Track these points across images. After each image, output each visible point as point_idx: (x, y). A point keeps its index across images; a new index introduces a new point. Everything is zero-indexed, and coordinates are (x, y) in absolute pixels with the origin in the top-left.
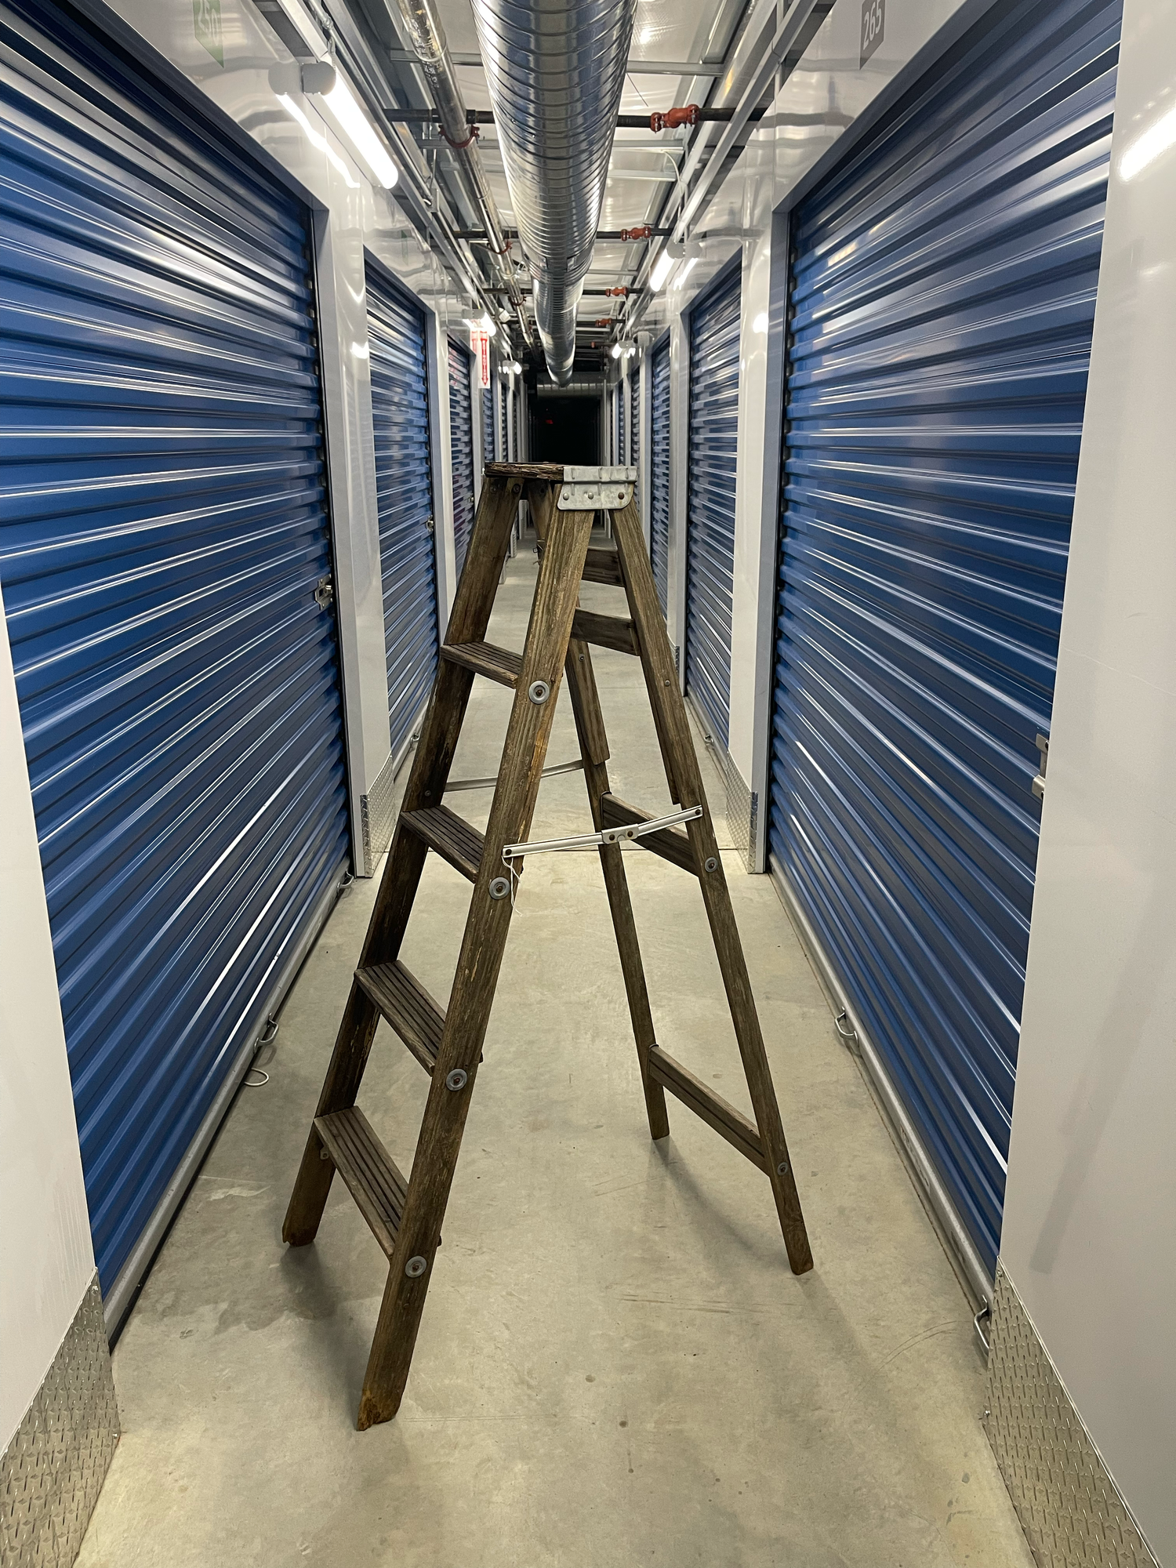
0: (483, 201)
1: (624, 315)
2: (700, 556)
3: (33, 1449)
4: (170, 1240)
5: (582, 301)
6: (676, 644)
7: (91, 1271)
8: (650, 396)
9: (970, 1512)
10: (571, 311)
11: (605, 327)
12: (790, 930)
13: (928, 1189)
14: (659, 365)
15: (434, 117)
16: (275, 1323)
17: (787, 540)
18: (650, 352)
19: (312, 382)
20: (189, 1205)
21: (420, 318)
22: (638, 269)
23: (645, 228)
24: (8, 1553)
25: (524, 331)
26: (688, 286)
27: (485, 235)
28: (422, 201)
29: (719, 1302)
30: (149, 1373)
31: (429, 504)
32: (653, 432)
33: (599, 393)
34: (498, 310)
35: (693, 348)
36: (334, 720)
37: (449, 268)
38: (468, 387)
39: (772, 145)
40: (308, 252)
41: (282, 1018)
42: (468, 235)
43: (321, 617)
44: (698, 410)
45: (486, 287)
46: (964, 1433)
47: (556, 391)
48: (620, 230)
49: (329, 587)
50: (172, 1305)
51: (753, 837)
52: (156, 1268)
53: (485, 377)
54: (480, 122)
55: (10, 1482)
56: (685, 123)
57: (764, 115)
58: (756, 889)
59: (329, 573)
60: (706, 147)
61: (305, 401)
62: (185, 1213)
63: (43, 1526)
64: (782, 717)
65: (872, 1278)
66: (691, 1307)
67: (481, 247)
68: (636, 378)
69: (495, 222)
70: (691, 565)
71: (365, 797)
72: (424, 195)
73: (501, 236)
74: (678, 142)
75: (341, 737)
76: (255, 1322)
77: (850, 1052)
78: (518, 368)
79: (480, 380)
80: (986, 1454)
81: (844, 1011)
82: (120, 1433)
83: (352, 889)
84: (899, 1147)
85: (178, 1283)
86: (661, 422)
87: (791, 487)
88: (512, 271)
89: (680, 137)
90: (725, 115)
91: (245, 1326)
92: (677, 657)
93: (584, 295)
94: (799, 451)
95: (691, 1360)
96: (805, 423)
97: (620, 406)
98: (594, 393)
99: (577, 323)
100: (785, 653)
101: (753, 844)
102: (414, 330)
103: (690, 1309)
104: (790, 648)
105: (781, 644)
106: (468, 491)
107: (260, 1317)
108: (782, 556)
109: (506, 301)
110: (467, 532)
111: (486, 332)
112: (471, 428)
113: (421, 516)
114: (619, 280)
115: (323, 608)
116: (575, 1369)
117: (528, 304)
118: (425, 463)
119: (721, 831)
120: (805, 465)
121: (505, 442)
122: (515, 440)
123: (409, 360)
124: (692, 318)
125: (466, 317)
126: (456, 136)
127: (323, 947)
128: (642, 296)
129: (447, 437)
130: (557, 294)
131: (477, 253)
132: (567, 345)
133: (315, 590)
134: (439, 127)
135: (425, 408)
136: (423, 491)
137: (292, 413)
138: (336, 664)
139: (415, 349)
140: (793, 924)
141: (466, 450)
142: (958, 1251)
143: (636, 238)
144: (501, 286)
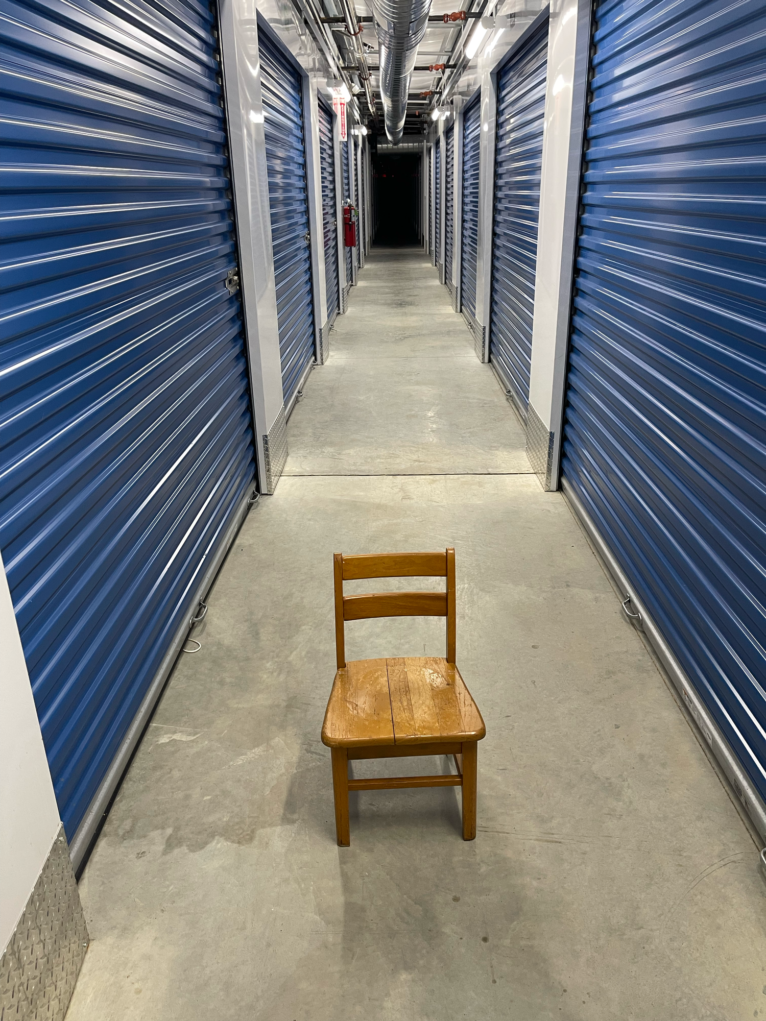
1: (440, 88)
2: (502, 258)
4: (128, 776)
5: (413, 76)
6: (484, 324)
7: (57, 825)
8: (462, 145)
12: (580, 533)
16: (208, 846)
17: (584, 237)
18: (463, 112)
19: (219, 114)
20: (142, 747)
21: (298, 78)
22: (453, 50)
23: (461, 13)
25: (369, 102)
26: (496, 54)
27: (344, 20)
29: (553, 834)
30: (112, 888)
31: (306, 223)
33: (420, 150)
34: (351, 85)
35: (499, 100)
36: (243, 379)
37: (321, 50)
38: (331, 140)
41: (210, 601)
42: (329, 20)
43: (231, 300)
45: (343, 66)
47: (390, 149)
48: (443, 15)
49: (236, 278)
50: (131, 830)
51: (549, 465)
52: (118, 799)
53: (343, 133)
58: (552, 503)
59: (235, 267)
61: (214, 127)
62: (140, 754)
64: (575, 374)
65: (671, 815)
66: (531, 837)
67: (339, 31)
68: (451, 134)
69: (352, 11)
70: (494, 266)
71: (266, 436)
73: (355, 21)
75: (248, 393)
76: (193, 845)
77: (635, 628)
78: (364, 131)
79: (340, 136)
81: (629, 597)
82: (88, 942)
83: (259, 504)
84: (680, 705)
85: (135, 811)
86: (470, 164)
87: (588, 194)
88: (363, 51)
91: (186, 848)
92: (484, 334)
93: (414, 70)
94: (597, 163)
95: (535, 883)
96: (601, 139)
97: (436, 158)
98: (417, 150)
99: (409, 94)
100: (581, 325)
101: (549, 470)
102: (294, 88)
103: (531, 839)
104: (583, 320)
105: (578, 320)
106: (332, 217)
107: (197, 841)
108: (579, 250)
109: (356, 79)
110: (332, 246)
111: (344, 98)
112: (334, 170)
113: (301, 231)
114: (438, 60)
115: (231, 294)
116: (443, 890)
117: (372, 79)
118: (303, 192)
119: (523, 460)
120: (602, 173)
121: (357, 185)
122: (363, 185)
123: (292, 112)
124: (499, 76)
125: (329, 87)
127: (239, 546)
128: (457, 69)
129: (318, 174)
130: (398, 60)
131: (338, 38)
132: (401, 111)
133: (225, 279)
135: (303, 149)
136: (301, 212)
137: (204, 135)
138: (242, 337)
139: (296, 103)
140: (582, 529)
141: (331, 186)
142: (741, 795)
143: (454, 21)
144: (353, 64)
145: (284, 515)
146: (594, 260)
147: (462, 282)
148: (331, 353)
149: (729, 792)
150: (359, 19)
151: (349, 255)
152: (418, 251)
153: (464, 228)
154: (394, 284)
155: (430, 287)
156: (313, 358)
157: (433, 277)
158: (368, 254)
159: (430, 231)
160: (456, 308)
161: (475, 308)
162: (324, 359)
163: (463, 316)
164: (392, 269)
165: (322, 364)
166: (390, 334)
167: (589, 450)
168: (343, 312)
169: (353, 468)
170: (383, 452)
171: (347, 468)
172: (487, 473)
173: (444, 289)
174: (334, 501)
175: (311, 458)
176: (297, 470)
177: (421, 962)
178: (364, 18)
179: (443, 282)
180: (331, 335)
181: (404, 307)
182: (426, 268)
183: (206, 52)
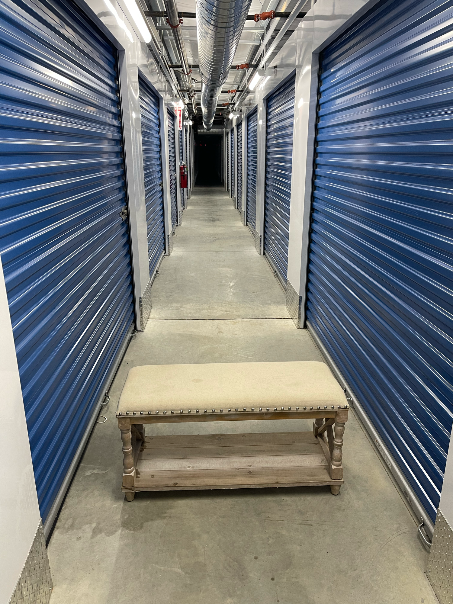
0: (182, 52)
1: (234, 102)
2: (270, 198)
4: (69, 494)
5: (220, 96)
6: (260, 233)
7: (41, 519)
8: (247, 133)
10: (216, 99)
11: (225, 106)
13: (390, 468)
14: (251, 121)
15: (165, 14)
16: (117, 533)
17: (316, 192)
18: (247, 116)
19: (118, 124)
20: (76, 478)
21: (157, 99)
22: (241, 82)
23: (246, 65)
25: (194, 108)
26: (266, 89)
27: (181, 66)
28: (158, 51)
29: (307, 521)
30: (64, 557)
31: (160, 177)
32: (248, 148)
33: (222, 133)
34: (184, 99)
35: (268, 114)
36: (128, 266)
37: (168, 81)
38: (174, 129)
40: (116, 68)
42: (173, 66)
43: (123, 224)
44: (270, 139)
45: (179, 89)
46: (419, 579)
47: (205, 132)
48: (236, 65)
49: (126, 211)
50: (72, 525)
51: (299, 314)
52: (63, 508)
53: (180, 126)
54: (184, 17)
56: (269, 18)
57: (305, 16)
58: (301, 335)
59: (126, 205)
60: (275, 30)
61: (116, 132)
62: (75, 482)
64: (312, 265)
65: (371, 509)
66: (296, 523)
67: (178, 72)
68: (239, 127)
69: (186, 60)
70: (266, 202)
71: (141, 298)
72: (159, 49)
73: (188, 67)
74: (262, 28)
75: (131, 274)
76: (108, 533)
78: (191, 123)
79: (179, 127)
82: (52, 587)
83: (136, 336)
84: (374, 448)
85: (73, 514)
86: (251, 144)
87: (318, 169)
88: (191, 82)
89: (263, 26)
90: (285, 16)
91: (104, 534)
92: (261, 239)
93: (222, 92)
94: (322, 154)
95: (299, 548)
96: (324, 143)
97: (232, 138)
98: (220, 133)
99: (217, 104)
100: (315, 239)
101: (299, 317)
102: (154, 104)
103: (296, 524)
104: (317, 236)
105: (313, 235)
106: (174, 172)
107: (110, 530)
108: (314, 198)
109: (186, 95)
110: (173, 188)
111: (180, 107)
112: (175, 146)
113: (158, 182)
114: (232, 87)
115: (123, 220)
116: (249, 553)
117: (196, 97)
119: (284, 310)
120: (325, 160)
121: (186, 152)
122: (190, 151)
123: (153, 117)
124: (268, 101)
125: (173, 101)
126: (173, 23)
127: (126, 361)
128: (243, 93)
129: (167, 149)
130: (212, 91)
131: (177, 74)
132: (212, 113)
133: (121, 212)
134: (167, 19)
135: (159, 137)
136: (158, 171)
137: (111, 137)
138: (128, 244)
139: (155, 113)
140: (319, 350)
141: (173, 155)
142: (407, 496)
143: (242, 68)
144: (185, 89)
145: (151, 343)
146: (322, 205)
147: (247, 208)
148: (174, 249)
149: (401, 495)
150: (190, 66)
151: (182, 192)
152: (221, 189)
153: (248, 179)
154: (208, 208)
155: (230, 210)
156: (164, 252)
157: (230, 205)
158: (193, 190)
159: (228, 178)
160: (244, 223)
161: (255, 224)
162: (170, 252)
163: (248, 228)
164: (206, 199)
165: (169, 255)
166: (207, 238)
167: (321, 306)
168: (180, 224)
169: (189, 315)
170: (206, 306)
171: (186, 315)
172: (265, 318)
173: (237, 212)
174: (179, 334)
175: (165, 310)
176: (158, 317)
177: (238, 593)
178: (192, 65)
179: (236, 208)
180: (173, 238)
181: (214, 222)
182: (226, 199)
183: (112, 92)
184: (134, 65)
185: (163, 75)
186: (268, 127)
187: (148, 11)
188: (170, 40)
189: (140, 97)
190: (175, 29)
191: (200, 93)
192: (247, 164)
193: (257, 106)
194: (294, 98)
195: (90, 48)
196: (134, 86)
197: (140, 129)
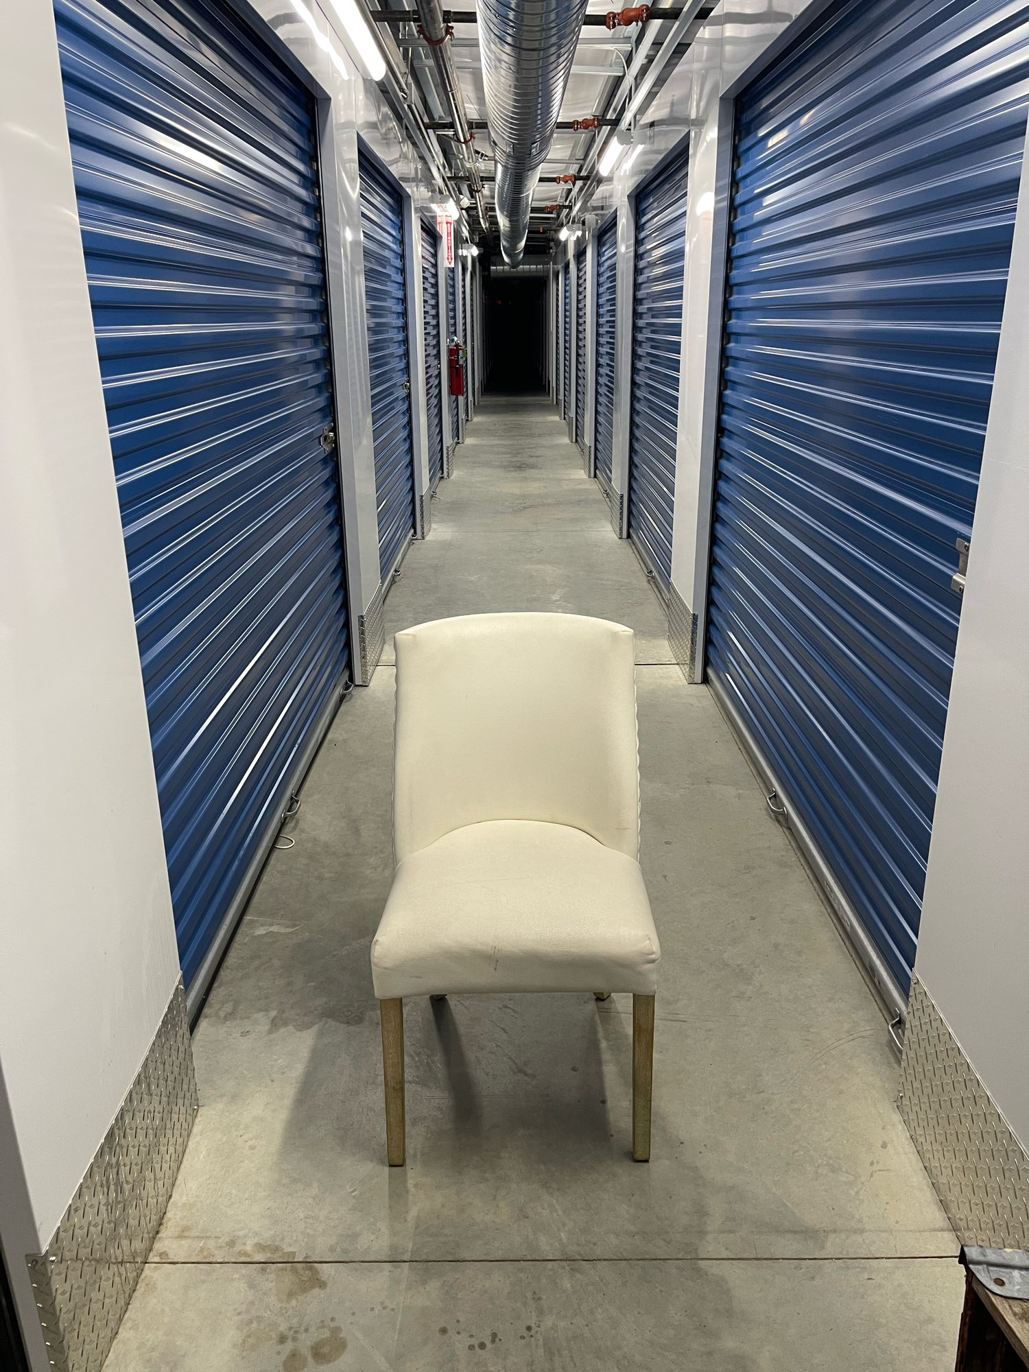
0: (453, 94)
1: (570, 201)
2: (642, 412)
3: (141, 1107)
4: (225, 965)
5: (537, 189)
6: (621, 492)
7: (179, 974)
8: (596, 273)
9: (888, 1170)
10: (528, 195)
11: (552, 213)
12: (726, 728)
13: (849, 929)
14: (604, 245)
15: (415, 17)
16: (315, 1026)
17: (728, 392)
18: (597, 234)
19: (316, 252)
20: (238, 938)
21: (398, 199)
22: (585, 159)
23: (594, 119)
24: (125, 1185)
25: (481, 216)
26: (634, 173)
27: (451, 126)
28: (400, 94)
29: (677, 1014)
30: (218, 1062)
31: (405, 368)
32: (599, 306)
33: (545, 274)
34: (459, 197)
35: (639, 228)
36: (336, 551)
37: (422, 158)
38: (435, 266)
39: (719, 42)
40: (312, 137)
41: (302, 797)
42: (434, 125)
43: (325, 461)
44: (642, 283)
45: (449, 175)
46: (882, 1112)
47: (507, 272)
48: (572, 121)
49: (332, 434)
50: (232, 1012)
51: (693, 652)
52: (216, 985)
53: (450, 257)
54: (455, 21)
55: (125, 1129)
56: (637, 22)
57: (712, 14)
58: (696, 697)
59: (331, 422)
60: (652, 44)
61: (311, 269)
62: (236, 945)
63: (148, 1169)
64: (721, 548)
65: (803, 997)
67: (445, 137)
68: (581, 259)
69: (462, 113)
70: (634, 422)
71: (362, 617)
72: (402, 90)
73: (466, 127)
74: (627, 39)
75: (342, 567)
76: (299, 1026)
77: (780, 824)
78: (475, 251)
79: (446, 260)
80: (900, 1127)
81: (775, 792)
82: (199, 1105)
83: (352, 696)
84: (822, 897)
85: (235, 996)
86: (605, 297)
87: (732, 345)
88: (474, 159)
89: (629, 35)
90: (672, 14)
91: (292, 1028)
92: (622, 503)
93: (539, 181)
94: (741, 312)
95: (657, 1056)
96: (746, 287)
97: (565, 285)
98: (541, 274)
99: (532, 208)
100: (727, 492)
101: (693, 659)
102: (392, 210)
104: (729, 486)
105: (722, 484)
106: (435, 359)
107: (302, 1022)
108: (723, 406)
109: (465, 189)
110: (434, 395)
111: (451, 216)
112: (437, 303)
113: (399, 379)
114: (567, 168)
115: (325, 453)
116: (562, 1062)
117: (486, 192)
118: (402, 332)
119: (664, 649)
120: (746, 324)
121: (465, 318)
122: (472, 316)
123: (390, 238)
124: (638, 199)
125: (433, 203)
126: (433, 35)
127: (332, 741)
128: (589, 182)
129: (420, 310)
130: (517, 179)
131: (444, 143)
132: (521, 229)
133: (321, 436)
134: (418, 26)
135: (402, 282)
136: (400, 356)
137: (302, 279)
138: (336, 502)
139: (394, 229)
140: (729, 724)
141: (434, 322)
142: (874, 976)
143: (586, 128)
144: (461, 174)
145: (383, 709)
146: (740, 420)
147: (596, 440)
148: (434, 526)
150: (471, 125)
151: (455, 405)
152: (544, 400)
153: (599, 374)
154: (511, 442)
155: (560, 446)
156: (412, 531)
157: (561, 433)
158: (478, 403)
159: (557, 374)
160: (589, 472)
161: (611, 472)
162: (425, 533)
163: (598, 482)
164: (508, 422)
165: (423, 538)
166: (507, 503)
167: (735, 632)
168: (448, 476)
173: (575, 449)
178: (476, 123)
179: (574, 440)
180: (433, 504)
181: (524, 470)
182: (552, 422)
183: (304, 187)
184: (349, 124)
185: (411, 145)
186: (638, 257)
187: (380, 9)
188: (427, 68)
189: (362, 196)
190: (438, 47)
191: (493, 183)
192: (597, 340)
193: (616, 211)
194: (685, 194)
195: (253, 89)
196: (348, 170)
197: (361, 266)
